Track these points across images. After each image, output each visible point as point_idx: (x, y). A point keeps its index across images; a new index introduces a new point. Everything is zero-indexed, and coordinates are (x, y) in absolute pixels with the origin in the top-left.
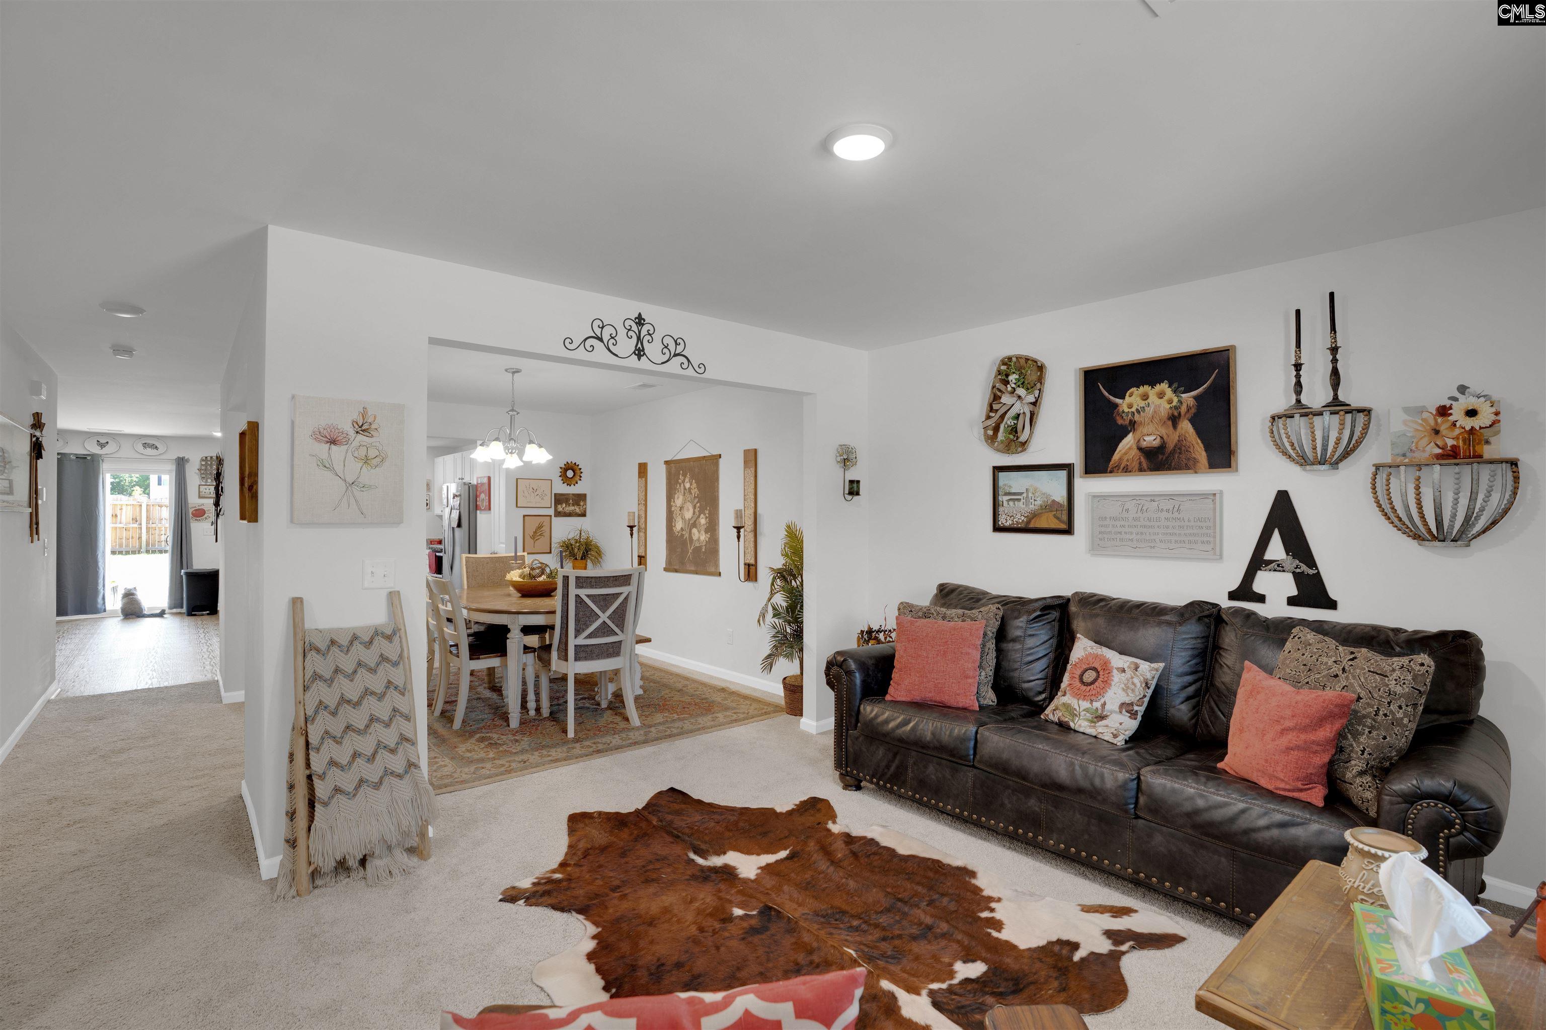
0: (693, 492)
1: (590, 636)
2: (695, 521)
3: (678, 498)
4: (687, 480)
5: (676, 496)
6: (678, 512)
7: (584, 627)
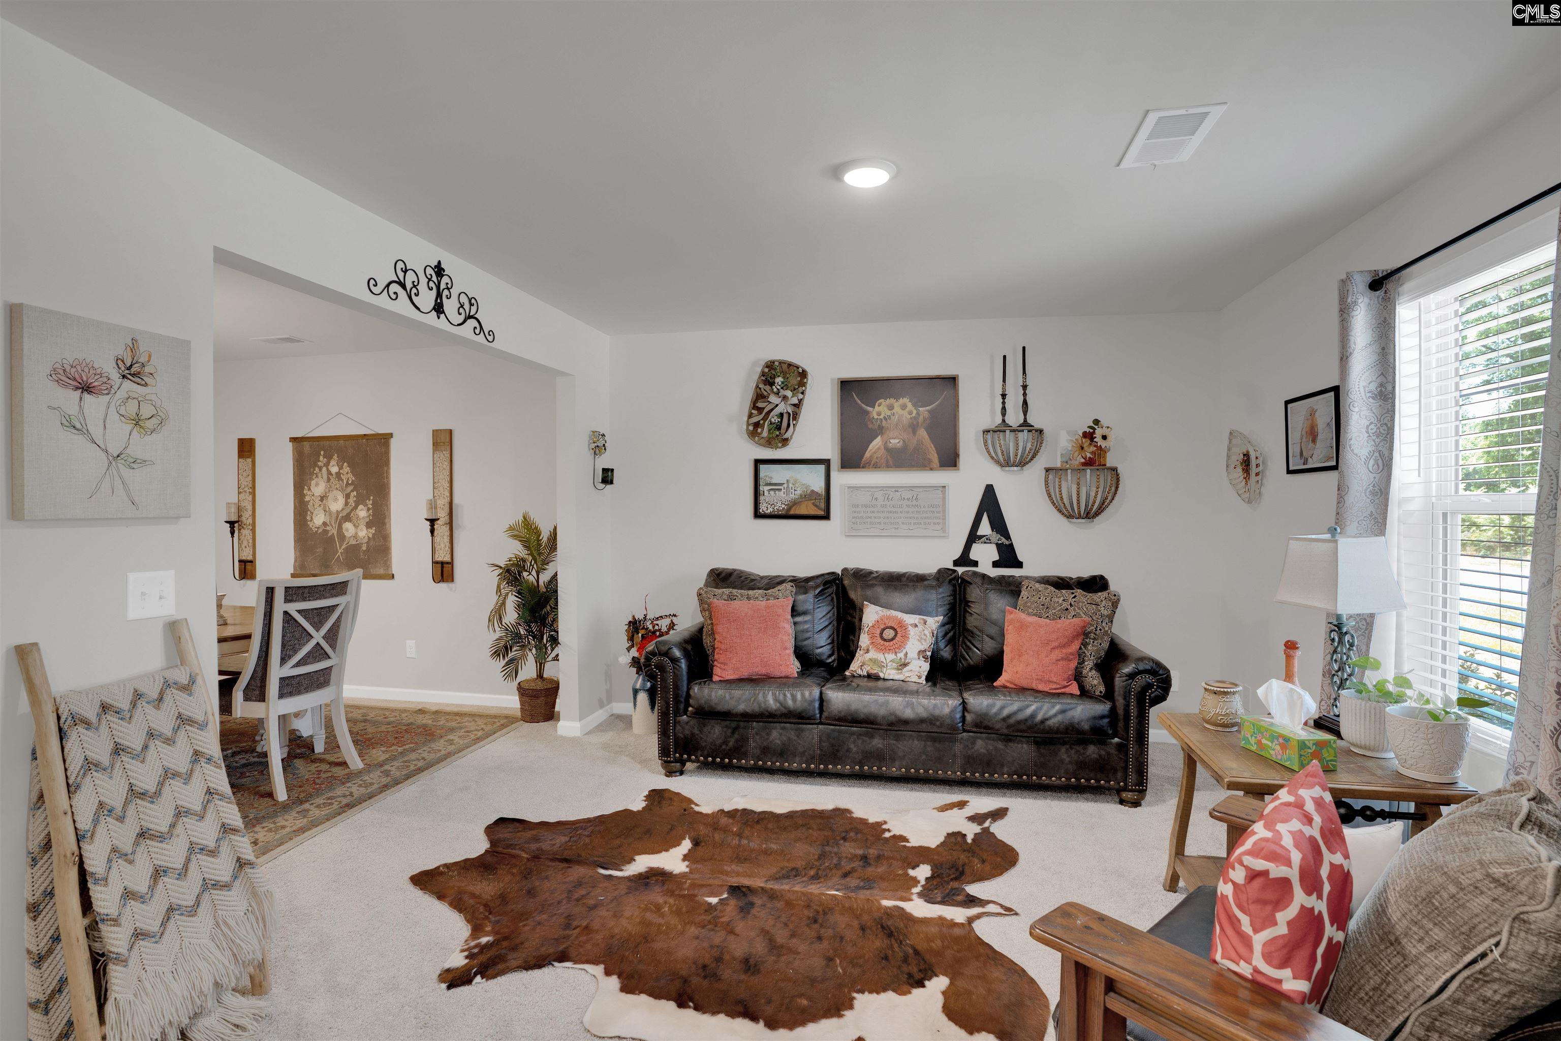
0: (344, 477)
1: (298, 665)
2: (349, 514)
3: (317, 485)
4: (333, 462)
5: (313, 483)
6: (318, 502)
7: (291, 653)
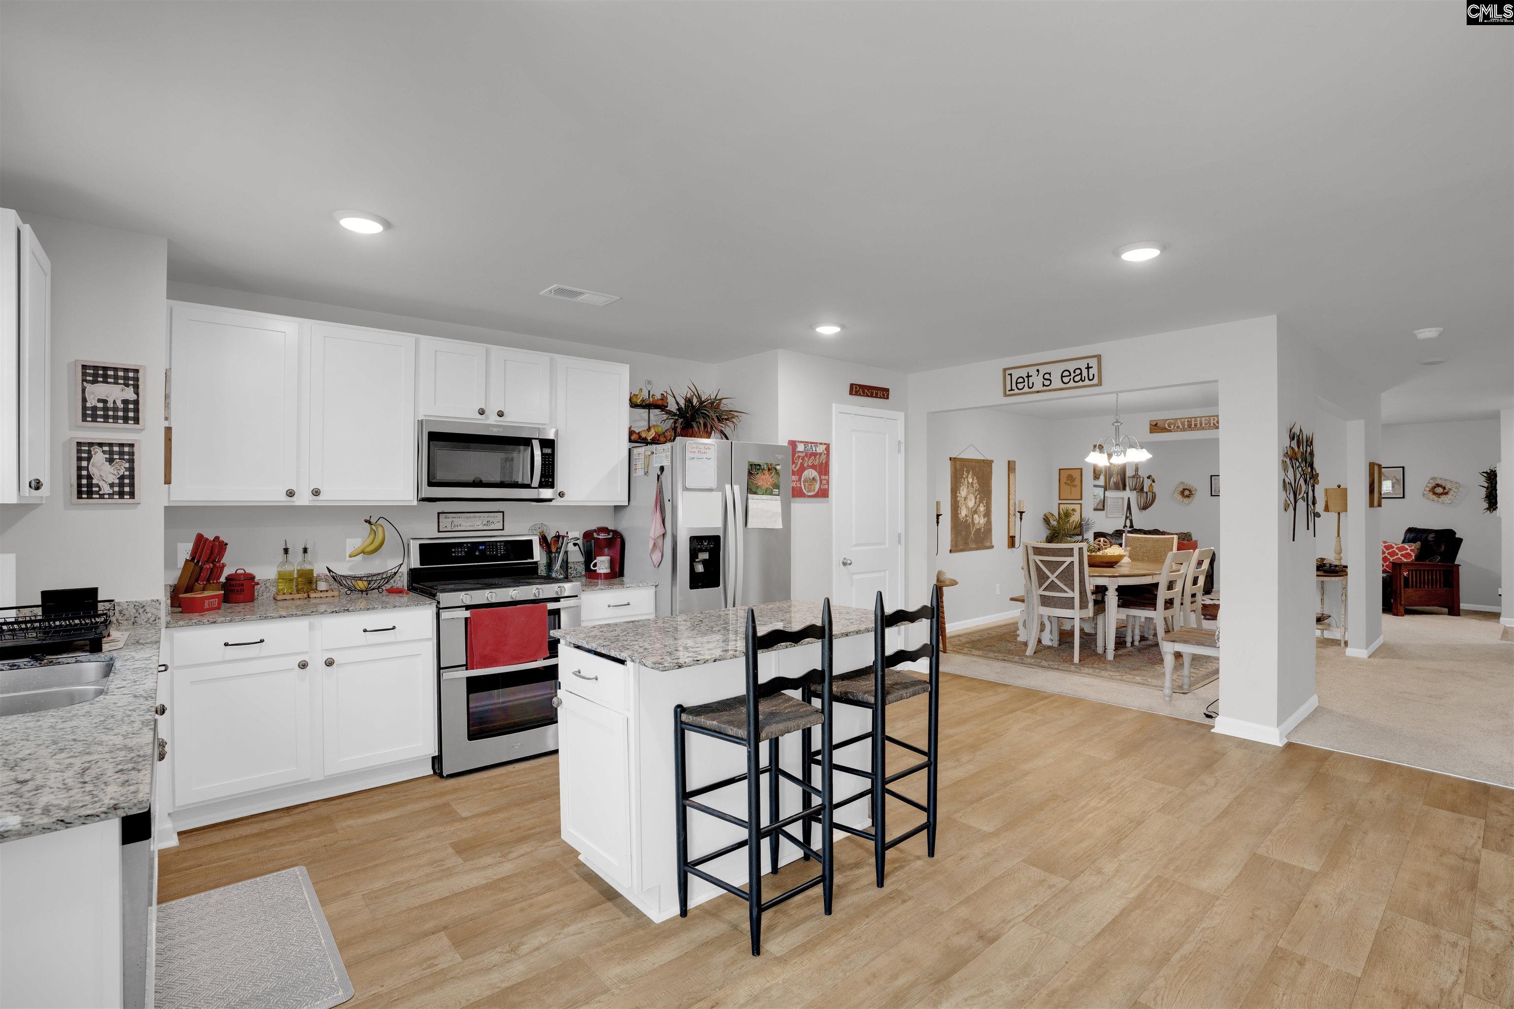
0: (974, 486)
2: (976, 509)
3: (963, 490)
4: (970, 476)
5: (962, 488)
6: (963, 502)
